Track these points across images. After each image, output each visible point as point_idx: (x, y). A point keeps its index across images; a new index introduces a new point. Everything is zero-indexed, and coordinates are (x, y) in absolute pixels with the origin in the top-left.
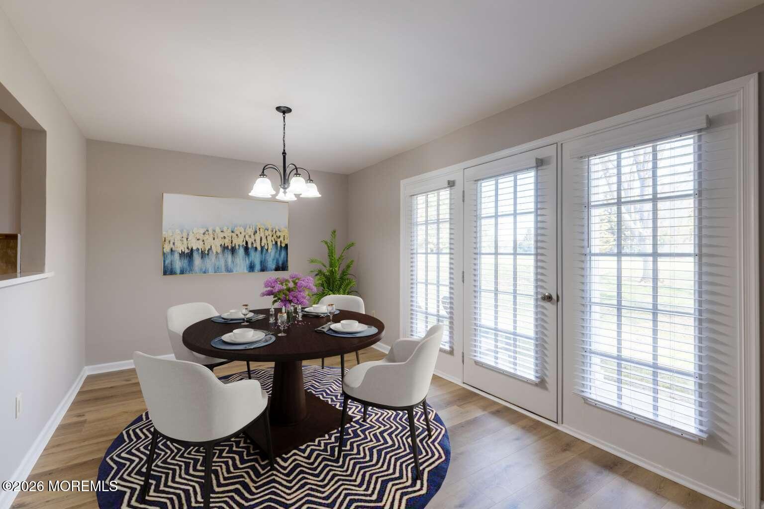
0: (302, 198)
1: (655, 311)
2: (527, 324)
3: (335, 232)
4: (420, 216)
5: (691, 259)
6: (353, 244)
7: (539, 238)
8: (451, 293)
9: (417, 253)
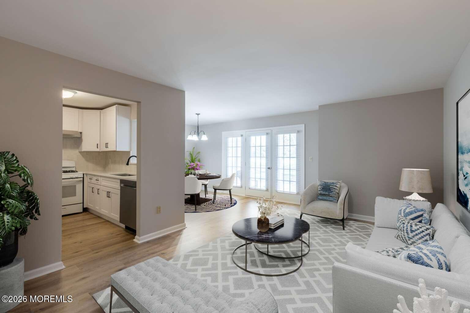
0: (202, 140)
1: (290, 169)
2: (264, 175)
3: (194, 148)
4: (230, 144)
5: (296, 158)
6: (199, 152)
7: (267, 150)
8: (241, 169)
9: (228, 157)
